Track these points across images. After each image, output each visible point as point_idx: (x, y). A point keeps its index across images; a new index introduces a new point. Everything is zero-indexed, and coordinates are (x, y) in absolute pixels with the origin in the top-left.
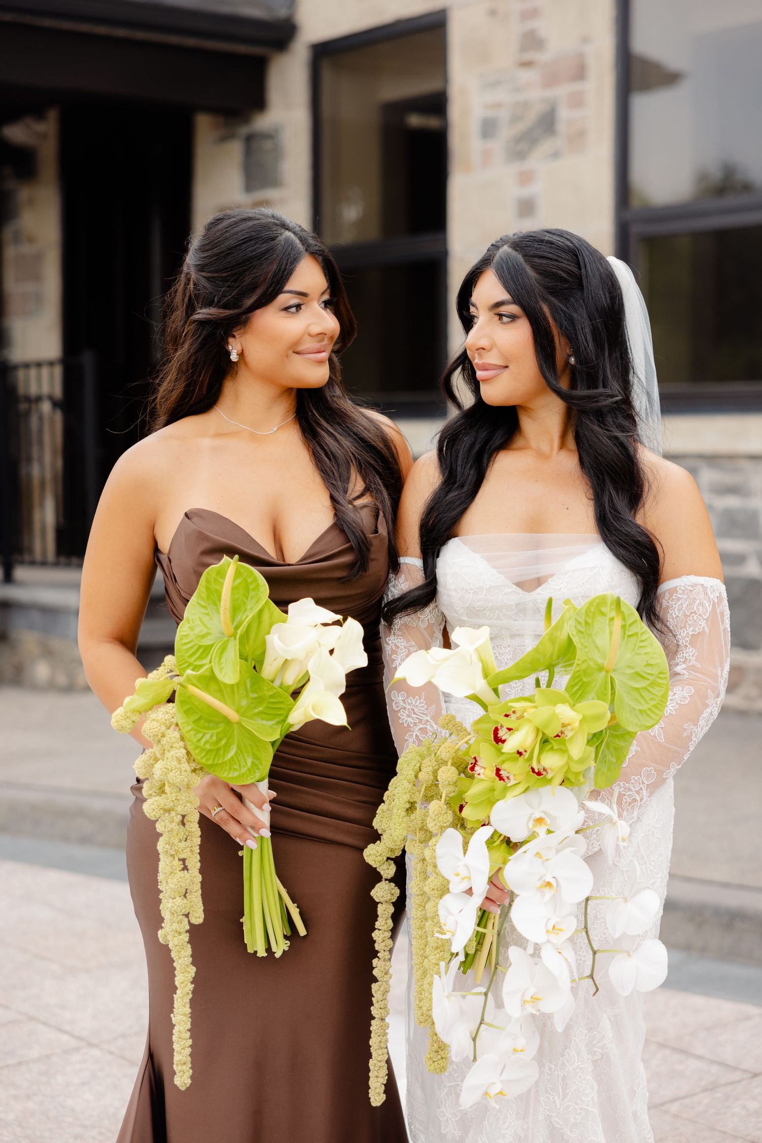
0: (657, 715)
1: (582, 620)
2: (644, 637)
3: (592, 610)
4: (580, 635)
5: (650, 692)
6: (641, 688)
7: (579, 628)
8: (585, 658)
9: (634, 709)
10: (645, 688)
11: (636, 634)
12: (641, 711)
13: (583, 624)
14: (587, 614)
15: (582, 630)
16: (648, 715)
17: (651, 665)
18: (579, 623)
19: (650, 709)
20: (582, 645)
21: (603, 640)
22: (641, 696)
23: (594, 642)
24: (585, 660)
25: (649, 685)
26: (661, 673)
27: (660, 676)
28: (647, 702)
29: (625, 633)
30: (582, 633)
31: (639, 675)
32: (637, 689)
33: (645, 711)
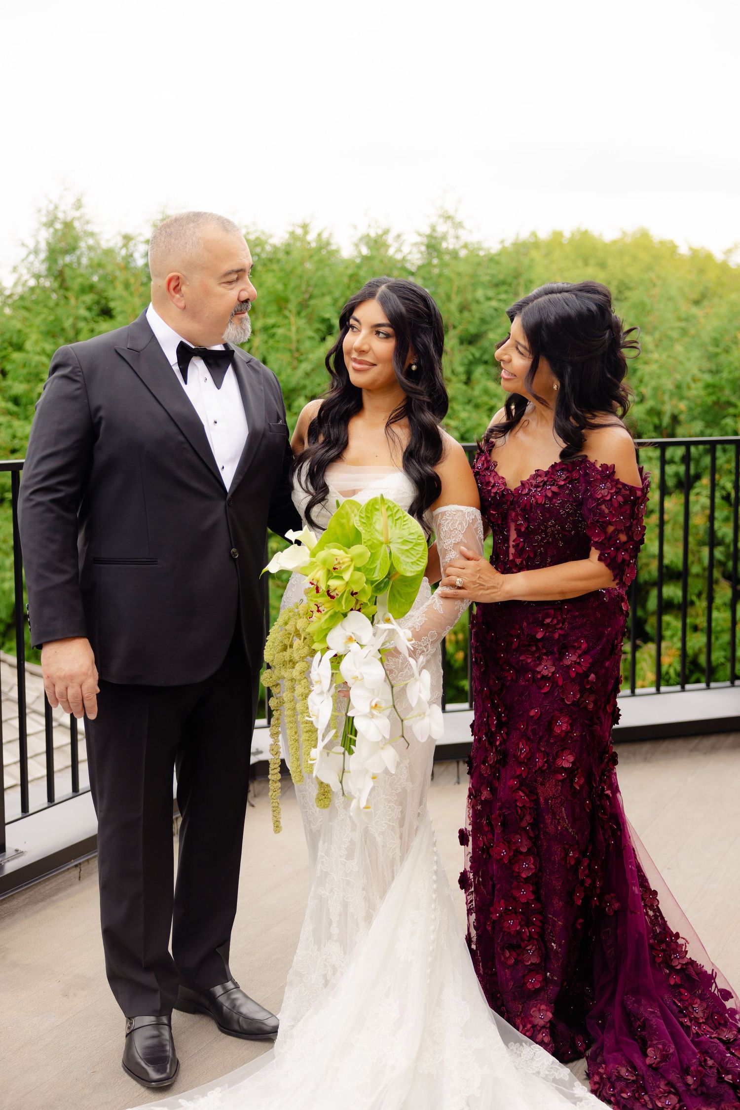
0: (423, 563)
1: (363, 516)
2: (405, 519)
3: (370, 508)
4: (365, 526)
5: (415, 550)
6: (410, 549)
7: (363, 521)
8: (371, 537)
9: (408, 562)
10: (412, 548)
11: (400, 517)
12: (412, 563)
13: (365, 518)
14: (366, 511)
15: (365, 521)
16: (418, 564)
17: (413, 533)
18: (363, 518)
19: (418, 560)
20: (366, 531)
21: (379, 526)
22: (411, 554)
23: (374, 528)
24: (369, 540)
25: (414, 546)
26: (420, 536)
27: (420, 538)
28: (415, 557)
29: (393, 518)
30: (365, 524)
31: (405, 542)
32: (407, 550)
33: (415, 562)
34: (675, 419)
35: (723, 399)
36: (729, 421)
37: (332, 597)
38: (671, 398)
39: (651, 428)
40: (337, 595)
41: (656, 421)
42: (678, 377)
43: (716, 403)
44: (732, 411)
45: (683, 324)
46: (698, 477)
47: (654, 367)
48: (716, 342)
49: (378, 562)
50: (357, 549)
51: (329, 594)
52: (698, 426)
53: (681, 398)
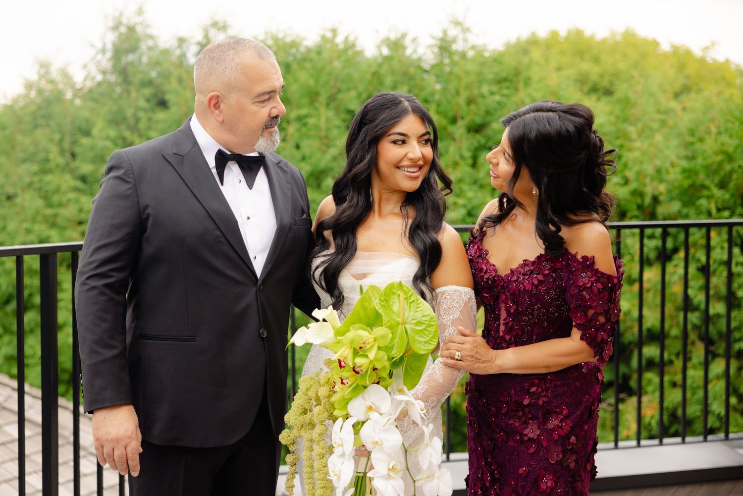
0: (435, 342)
1: (382, 299)
2: (418, 302)
3: (388, 292)
4: (384, 307)
5: (428, 330)
6: (423, 329)
7: (383, 304)
8: (388, 319)
9: (421, 342)
10: (425, 329)
11: (414, 301)
12: (425, 342)
13: (384, 301)
14: (385, 294)
15: (384, 304)
16: (430, 343)
17: (426, 315)
18: (382, 301)
19: (430, 340)
20: (385, 313)
21: (395, 308)
22: (424, 334)
23: (391, 310)
24: (388, 321)
25: (427, 327)
26: (432, 318)
27: (432, 320)
28: (428, 337)
29: (407, 301)
30: (384, 306)
31: (419, 323)
32: (420, 330)
33: (427, 341)
37: (357, 373)
40: (361, 370)
49: (396, 341)
50: (379, 331)
51: (354, 370)
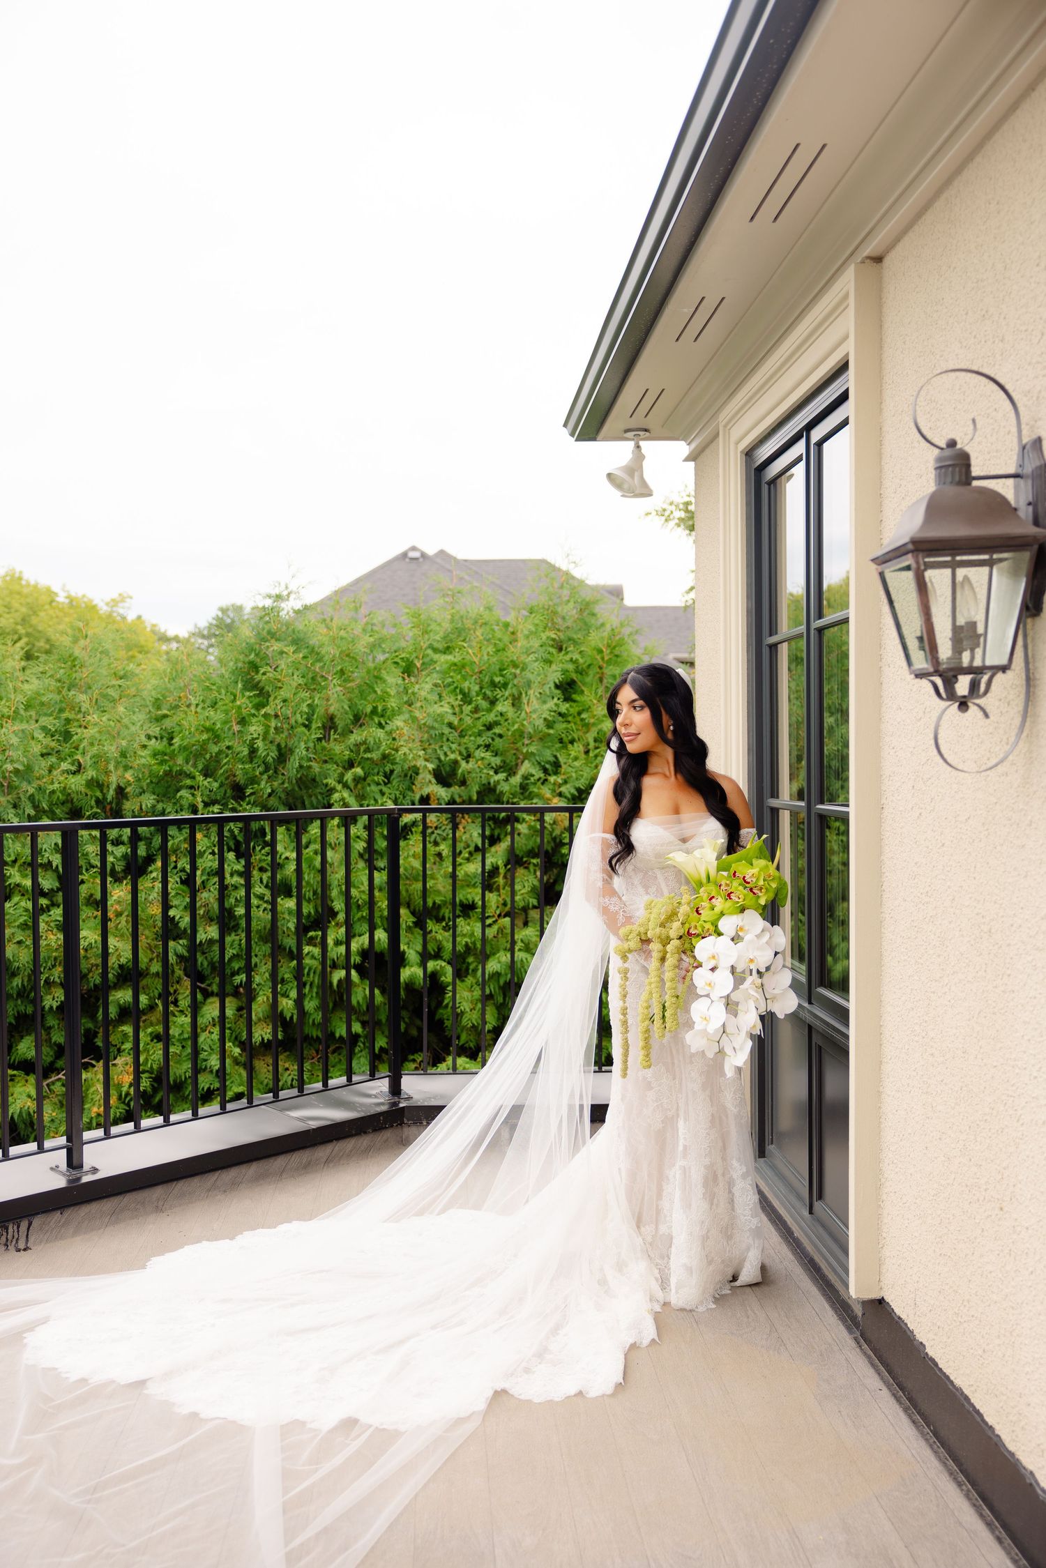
34: (120, 791)
35: (175, 769)
36: (183, 793)
38: (116, 768)
39: (93, 803)
41: (99, 794)
42: (124, 743)
43: (167, 773)
44: (188, 782)
45: (120, 682)
46: (150, 860)
47: (92, 731)
48: (157, 704)
52: (148, 800)
53: (126, 768)
